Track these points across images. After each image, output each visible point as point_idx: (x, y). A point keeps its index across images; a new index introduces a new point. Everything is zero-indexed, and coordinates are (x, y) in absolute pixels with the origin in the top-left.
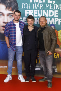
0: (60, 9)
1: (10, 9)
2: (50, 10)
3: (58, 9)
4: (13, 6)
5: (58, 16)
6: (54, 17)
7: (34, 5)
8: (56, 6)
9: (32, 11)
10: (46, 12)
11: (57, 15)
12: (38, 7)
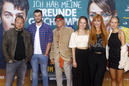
0: (78, 7)
1: (19, 9)
2: (67, 8)
3: (75, 8)
4: (23, 5)
5: (76, 16)
6: (71, 17)
7: (48, 3)
8: (73, 3)
9: (45, 10)
10: (62, 11)
11: (75, 14)
12: (52, 5)
